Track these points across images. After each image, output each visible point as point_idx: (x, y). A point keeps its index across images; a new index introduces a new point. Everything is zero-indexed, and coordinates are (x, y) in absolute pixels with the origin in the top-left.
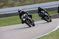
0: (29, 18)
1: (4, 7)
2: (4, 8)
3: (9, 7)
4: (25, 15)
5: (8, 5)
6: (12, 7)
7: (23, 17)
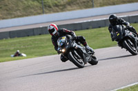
0: (77, 46)
1: (69, 7)
2: (69, 10)
3: (81, 8)
4: (64, 39)
5: (78, 4)
6: (87, 7)
7: (60, 43)
